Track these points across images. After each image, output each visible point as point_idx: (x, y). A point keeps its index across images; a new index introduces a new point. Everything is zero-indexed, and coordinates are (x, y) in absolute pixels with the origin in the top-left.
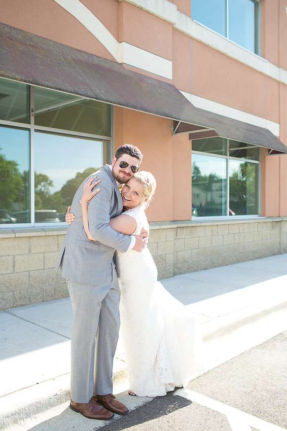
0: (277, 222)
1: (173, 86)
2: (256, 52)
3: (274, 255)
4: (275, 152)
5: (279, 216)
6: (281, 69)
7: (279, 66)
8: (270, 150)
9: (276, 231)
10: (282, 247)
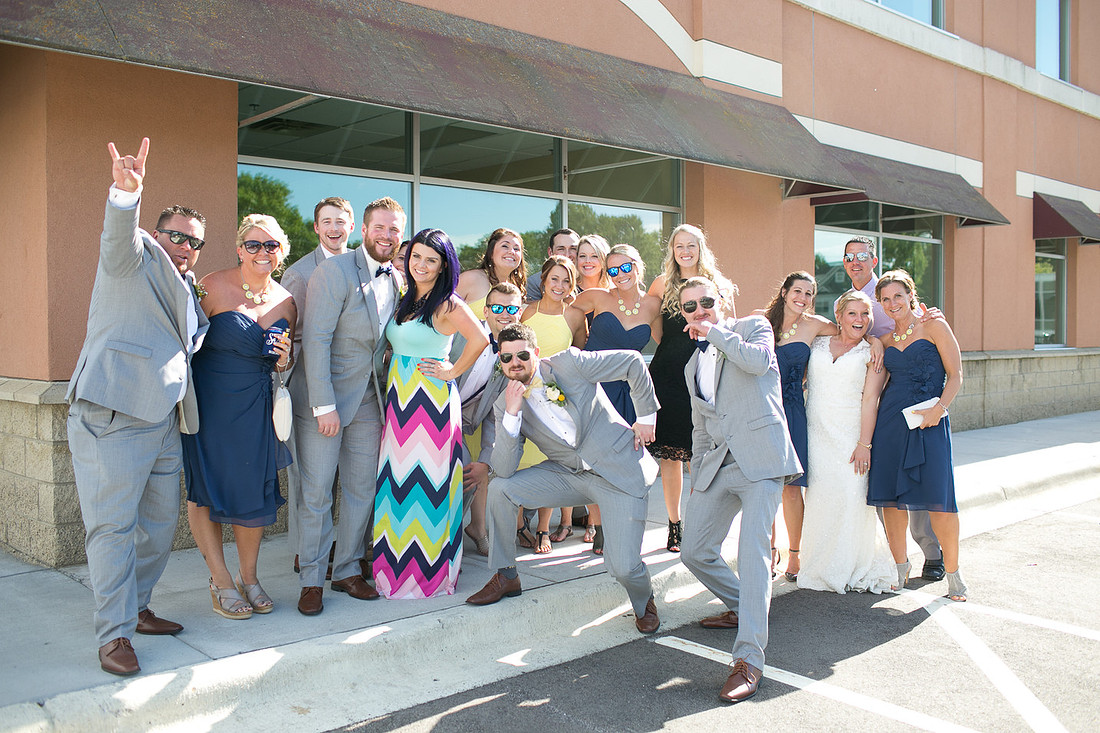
0: (977, 361)
1: (783, 110)
2: (935, 22)
3: (970, 428)
4: (971, 223)
5: (982, 351)
6: (987, 50)
7: (982, 46)
8: (962, 219)
9: (977, 380)
10: (989, 412)
